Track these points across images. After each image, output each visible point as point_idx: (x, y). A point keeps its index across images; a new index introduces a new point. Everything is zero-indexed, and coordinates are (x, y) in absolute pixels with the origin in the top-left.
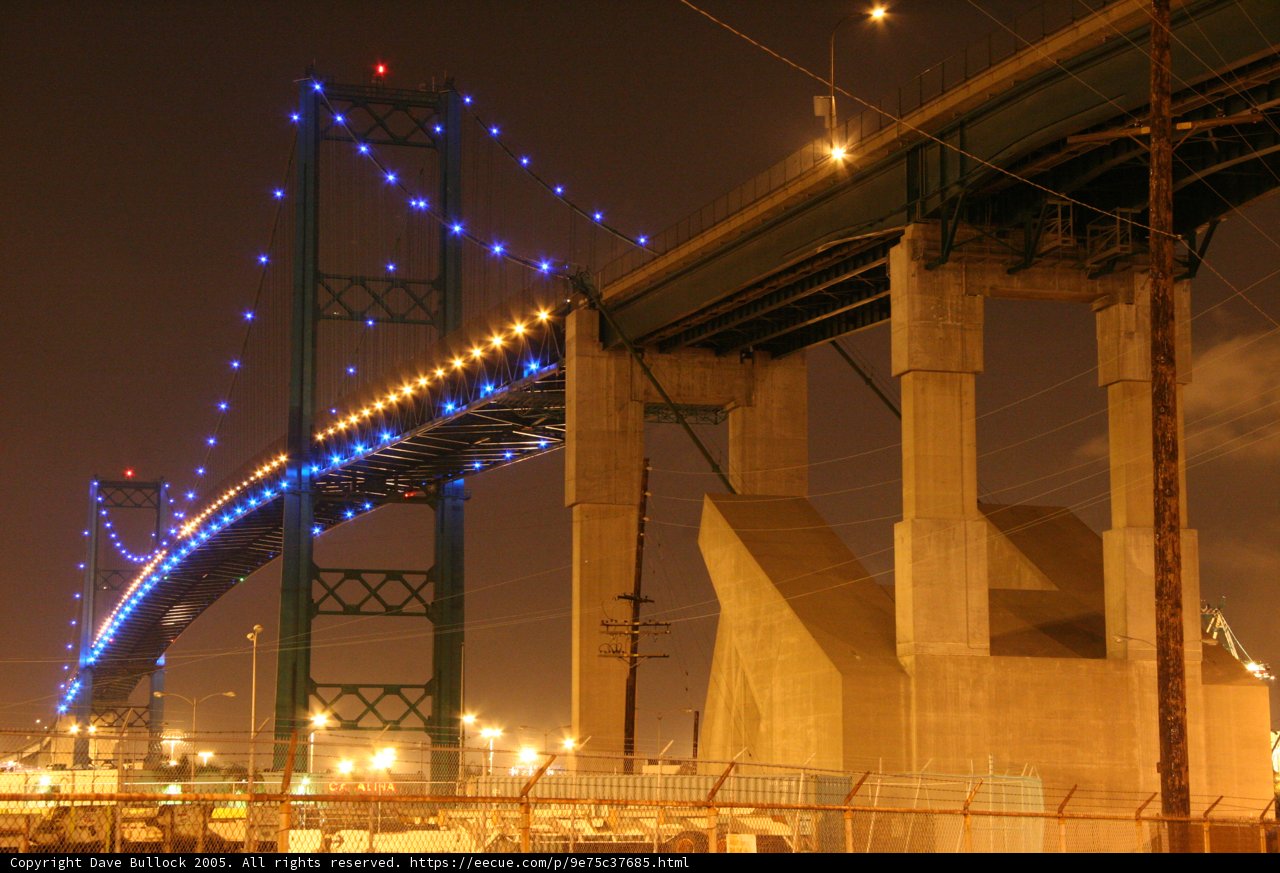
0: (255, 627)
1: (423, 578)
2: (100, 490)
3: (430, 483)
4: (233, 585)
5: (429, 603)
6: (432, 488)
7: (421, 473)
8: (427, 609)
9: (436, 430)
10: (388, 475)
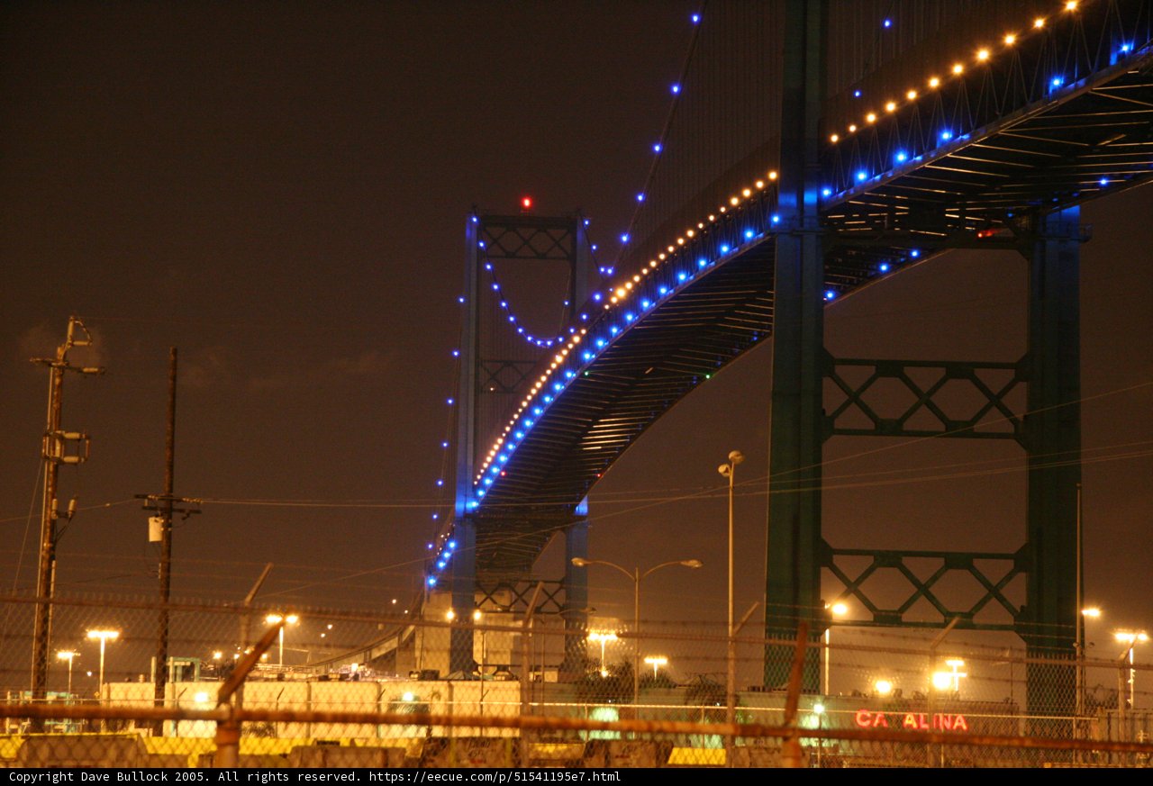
0: (731, 455)
1: (1010, 375)
2: (482, 231)
3: (1019, 213)
4: (695, 386)
5: (1020, 416)
6: (1025, 221)
7: (1005, 197)
8: (1016, 427)
9: (1032, 123)
10: (949, 201)
